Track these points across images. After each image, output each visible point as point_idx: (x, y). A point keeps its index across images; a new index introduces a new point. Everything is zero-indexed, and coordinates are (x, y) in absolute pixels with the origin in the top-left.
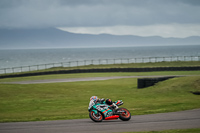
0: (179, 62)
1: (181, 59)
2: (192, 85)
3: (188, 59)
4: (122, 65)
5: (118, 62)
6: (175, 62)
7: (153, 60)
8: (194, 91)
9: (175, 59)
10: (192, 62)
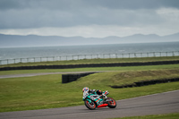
0: (98, 59)
1: (101, 57)
2: (110, 80)
3: (107, 57)
4: (48, 62)
5: (45, 60)
6: (95, 60)
7: (76, 58)
8: (112, 85)
9: (95, 57)
10: (110, 59)
